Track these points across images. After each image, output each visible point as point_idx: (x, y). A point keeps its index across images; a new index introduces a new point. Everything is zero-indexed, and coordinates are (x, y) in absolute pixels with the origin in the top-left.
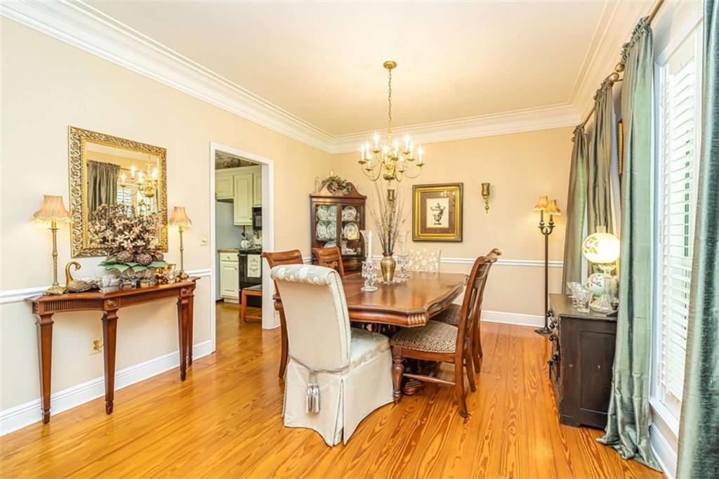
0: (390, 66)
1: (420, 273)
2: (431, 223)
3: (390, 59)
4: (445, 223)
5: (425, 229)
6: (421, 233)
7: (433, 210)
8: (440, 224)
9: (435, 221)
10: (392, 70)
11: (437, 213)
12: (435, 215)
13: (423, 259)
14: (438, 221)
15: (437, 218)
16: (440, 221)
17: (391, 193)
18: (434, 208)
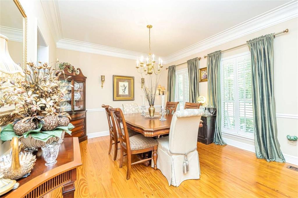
0: (150, 27)
1: (132, 114)
2: (121, 93)
3: (150, 24)
4: (127, 93)
5: (118, 95)
6: (117, 97)
7: (122, 87)
8: (125, 93)
9: (123, 92)
10: (150, 29)
11: (124, 88)
12: (123, 89)
13: (133, 108)
14: (124, 92)
15: (124, 90)
16: (125, 92)
17: (103, 77)
18: (122, 86)
